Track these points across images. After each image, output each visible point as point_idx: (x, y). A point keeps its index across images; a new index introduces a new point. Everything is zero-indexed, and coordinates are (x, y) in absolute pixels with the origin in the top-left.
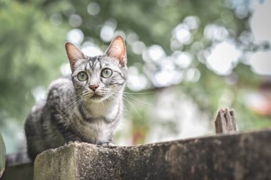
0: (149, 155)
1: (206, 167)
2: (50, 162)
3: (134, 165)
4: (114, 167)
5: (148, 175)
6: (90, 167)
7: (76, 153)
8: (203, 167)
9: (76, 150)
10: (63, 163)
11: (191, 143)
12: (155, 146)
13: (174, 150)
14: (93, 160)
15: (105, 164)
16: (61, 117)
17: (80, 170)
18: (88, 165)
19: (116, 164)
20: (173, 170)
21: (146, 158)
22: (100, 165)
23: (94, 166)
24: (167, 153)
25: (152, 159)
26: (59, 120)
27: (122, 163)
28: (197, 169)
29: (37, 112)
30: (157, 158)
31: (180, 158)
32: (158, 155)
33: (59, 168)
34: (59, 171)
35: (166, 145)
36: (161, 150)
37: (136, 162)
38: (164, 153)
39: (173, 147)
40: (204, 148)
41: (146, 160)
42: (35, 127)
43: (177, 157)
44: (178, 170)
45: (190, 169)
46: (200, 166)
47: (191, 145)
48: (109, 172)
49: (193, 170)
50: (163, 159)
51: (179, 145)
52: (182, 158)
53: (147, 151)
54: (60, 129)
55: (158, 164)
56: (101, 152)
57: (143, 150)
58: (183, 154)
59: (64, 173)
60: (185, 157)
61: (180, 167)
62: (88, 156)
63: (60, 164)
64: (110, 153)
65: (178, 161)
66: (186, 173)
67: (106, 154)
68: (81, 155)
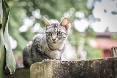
0: (83, 65)
1: (111, 70)
2: (38, 68)
3: (75, 69)
4: (66, 70)
5: (83, 73)
6: (57, 70)
7: (51, 64)
8: (109, 70)
9: (52, 62)
10: (45, 68)
11: (103, 60)
12: (86, 62)
13: (95, 63)
14: (58, 67)
15: (63, 69)
16: (40, 49)
17: (53, 71)
18: (56, 69)
19: (67, 68)
20: (95, 71)
21: (81, 66)
22: (61, 69)
23: (59, 69)
24: (92, 64)
25: (84, 67)
26: (40, 50)
27: (70, 68)
28: (106, 71)
29: (29, 46)
30: (87, 66)
31: (98, 66)
32: (87, 65)
33: (43, 70)
34: (43, 71)
35: (91, 61)
36: (89, 63)
37: (77, 68)
38: (90, 64)
39: (95, 62)
40: (110, 62)
41: (81, 67)
42: (29, 53)
43: (97, 66)
44: (97, 71)
45: (103, 71)
46: (108, 70)
47: (103, 61)
48: (64, 72)
49: (105, 71)
50: (90, 67)
51: (97, 61)
52: (99, 66)
53: (82, 63)
54: (40, 54)
55: (88, 69)
56: (61, 64)
57: (80, 63)
58: (100, 65)
59: (46, 72)
60: (100, 66)
61: (98, 70)
62: (57, 65)
63: (43, 68)
64: (65, 64)
65: (97, 67)
66: (101, 72)
67: (64, 64)
68: (54, 65)
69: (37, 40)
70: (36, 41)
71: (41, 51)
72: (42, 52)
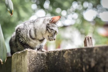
0: (57, 55)
1: (80, 60)
3: (51, 59)
4: (43, 59)
5: (57, 63)
6: (33, 59)
7: (28, 54)
9: (28, 52)
10: (23, 57)
11: (74, 50)
12: (59, 51)
14: (35, 57)
15: (40, 58)
17: (30, 61)
18: (32, 58)
19: (44, 58)
20: (67, 61)
21: (56, 56)
22: (38, 58)
23: (35, 59)
24: (64, 54)
25: (58, 56)
27: (46, 58)
28: (76, 61)
30: (60, 56)
31: (69, 56)
32: (61, 55)
33: (21, 60)
34: (21, 61)
35: (64, 51)
36: (62, 53)
37: (52, 57)
38: (63, 54)
39: (67, 52)
40: (79, 52)
41: (56, 57)
46: (77, 60)
47: (74, 51)
48: (41, 61)
49: (74, 61)
50: (63, 56)
51: (69, 51)
52: (70, 56)
53: (56, 53)
55: (61, 59)
56: (38, 53)
57: (55, 53)
58: (71, 55)
59: (23, 61)
60: (71, 56)
61: (69, 60)
62: (33, 55)
63: (21, 58)
64: (42, 53)
65: (69, 57)
66: (72, 62)
67: (40, 54)
68: (30, 54)
69: (19, 30)
70: (17, 31)
71: (21, 41)
72: (23, 42)
